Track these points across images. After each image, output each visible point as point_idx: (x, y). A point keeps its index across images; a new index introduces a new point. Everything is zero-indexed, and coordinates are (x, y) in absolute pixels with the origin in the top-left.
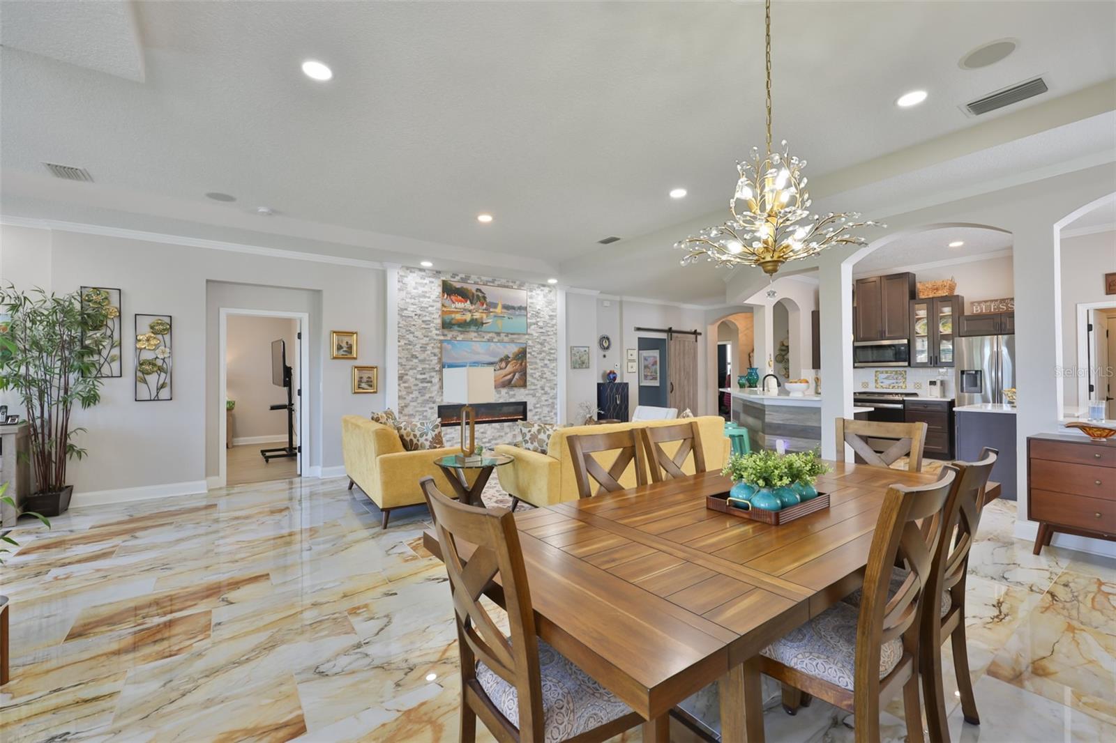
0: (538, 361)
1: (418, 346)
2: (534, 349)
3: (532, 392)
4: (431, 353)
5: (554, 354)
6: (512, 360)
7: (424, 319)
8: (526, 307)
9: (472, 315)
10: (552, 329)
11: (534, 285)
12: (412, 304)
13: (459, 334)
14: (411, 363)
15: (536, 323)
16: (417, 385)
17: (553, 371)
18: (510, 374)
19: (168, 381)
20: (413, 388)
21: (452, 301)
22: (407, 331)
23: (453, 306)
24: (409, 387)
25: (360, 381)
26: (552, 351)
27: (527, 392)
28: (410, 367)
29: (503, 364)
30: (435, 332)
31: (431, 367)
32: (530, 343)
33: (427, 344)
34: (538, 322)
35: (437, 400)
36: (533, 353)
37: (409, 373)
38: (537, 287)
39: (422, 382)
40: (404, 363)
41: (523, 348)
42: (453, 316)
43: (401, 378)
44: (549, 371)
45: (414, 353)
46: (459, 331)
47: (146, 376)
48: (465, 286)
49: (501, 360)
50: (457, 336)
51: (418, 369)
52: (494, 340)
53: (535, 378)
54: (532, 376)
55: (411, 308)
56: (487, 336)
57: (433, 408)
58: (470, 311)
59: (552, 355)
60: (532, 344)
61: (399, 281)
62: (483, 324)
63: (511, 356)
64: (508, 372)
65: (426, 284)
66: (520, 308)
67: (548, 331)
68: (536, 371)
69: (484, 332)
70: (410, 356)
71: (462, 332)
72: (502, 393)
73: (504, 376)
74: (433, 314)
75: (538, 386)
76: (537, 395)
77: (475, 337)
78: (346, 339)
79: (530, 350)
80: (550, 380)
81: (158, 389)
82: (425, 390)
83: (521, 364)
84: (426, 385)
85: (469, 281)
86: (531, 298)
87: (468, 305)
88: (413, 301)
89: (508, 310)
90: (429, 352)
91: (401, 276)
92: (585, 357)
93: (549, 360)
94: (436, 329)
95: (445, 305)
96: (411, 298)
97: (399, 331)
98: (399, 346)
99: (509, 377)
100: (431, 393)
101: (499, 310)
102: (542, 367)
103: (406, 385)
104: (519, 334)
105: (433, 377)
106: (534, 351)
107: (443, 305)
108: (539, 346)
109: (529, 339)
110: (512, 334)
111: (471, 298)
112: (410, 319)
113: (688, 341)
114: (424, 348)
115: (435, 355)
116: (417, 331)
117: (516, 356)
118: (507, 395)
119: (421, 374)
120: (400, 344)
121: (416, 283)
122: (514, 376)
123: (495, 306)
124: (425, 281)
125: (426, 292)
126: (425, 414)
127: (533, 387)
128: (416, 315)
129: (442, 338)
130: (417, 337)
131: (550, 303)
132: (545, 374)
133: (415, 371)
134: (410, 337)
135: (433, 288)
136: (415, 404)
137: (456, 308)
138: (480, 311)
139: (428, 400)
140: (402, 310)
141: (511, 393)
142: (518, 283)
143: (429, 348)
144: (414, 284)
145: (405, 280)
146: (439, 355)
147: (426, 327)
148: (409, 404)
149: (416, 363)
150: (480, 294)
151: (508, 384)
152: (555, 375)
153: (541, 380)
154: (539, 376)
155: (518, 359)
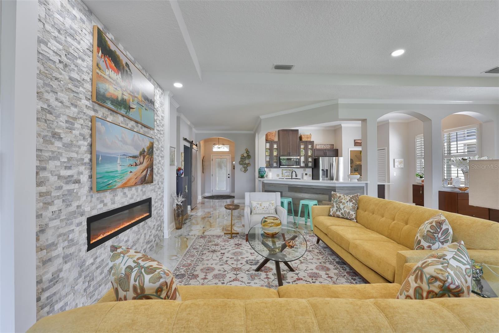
0: (157, 157)
1: (62, 119)
3: (154, 188)
4: (80, 134)
5: (163, 151)
6: (146, 155)
7: (72, 75)
9: (123, 94)
11: (156, 83)
12: (56, 40)
13: (110, 113)
14: (52, 148)
15: (157, 121)
16: (60, 188)
17: (163, 167)
18: (145, 170)
21: (107, 64)
23: (107, 72)
24: (48, 193)
28: (50, 154)
29: (142, 159)
30: (84, 102)
31: (80, 157)
33: (75, 119)
35: (86, 210)
37: (49, 167)
38: (157, 86)
39: (67, 183)
41: (152, 143)
44: (161, 167)
45: (56, 130)
46: (111, 110)
48: (118, 52)
49: (140, 154)
50: (107, 116)
51: (61, 159)
52: (134, 131)
55: (53, 45)
56: (131, 124)
57: (81, 224)
58: (121, 88)
59: (162, 153)
60: (156, 141)
62: (130, 108)
63: (146, 150)
64: (144, 168)
65: (75, 17)
66: (152, 102)
67: (161, 130)
69: (129, 118)
70: (50, 134)
72: (139, 191)
73: (142, 173)
75: (157, 182)
76: (156, 190)
80: (161, 175)
82: (71, 195)
83: (151, 160)
84: (72, 186)
85: (119, 48)
87: (119, 77)
88: (56, 34)
89: (146, 100)
92: (174, 156)
93: (161, 157)
94: (88, 99)
96: (53, 28)
99: (144, 173)
100: (79, 198)
101: (139, 98)
102: (158, 163)
105: (82, 173)
107: (95, 65)
108: (157, 144)
109: (153, 135)
111: (122, 72)
112: (52, 65)
113: (195, 151)
115: (84, 139)
116: (61, 91)
118: (142, 193)
119: (67, 168)
122: (147, 172)
124: (74, 13)
125: (75, 31)
126: (71, 236)
128: (60, 61)
129: (93, 113)
132: (159, 169)
133: (58, 163)
135: (86, 32)
136: (56, 223)
137: (109, 77)
138: (128, 92)
139: (74, 212)
140: (39, 41)
141: (144, 190)
143: (77, 125)
146: (89, 139)
147: (74, 89)
148: (47, 225)
149: (59, 148)
150: (128, 71)
151: (144, 180)
152: (163, 171)
153: (158, 176)
154: (157, 172)
155: (150, 154)
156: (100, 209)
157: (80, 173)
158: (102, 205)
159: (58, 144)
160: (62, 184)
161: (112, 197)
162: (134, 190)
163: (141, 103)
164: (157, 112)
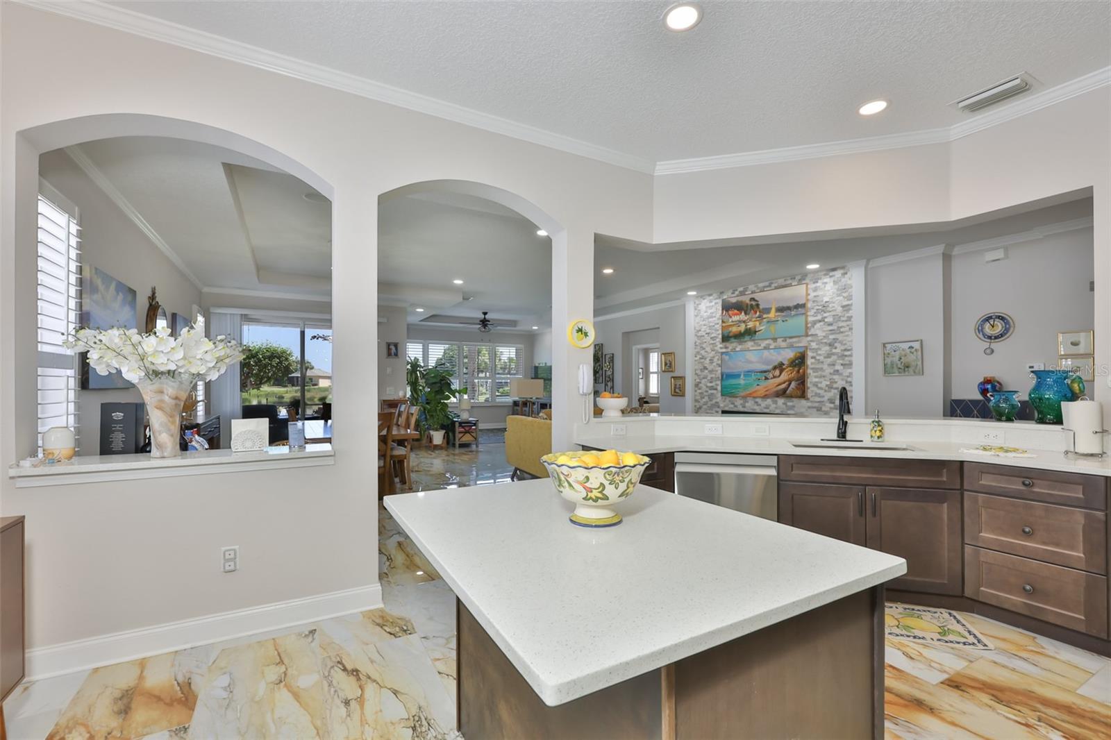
0: (825, 367)
1: (708, 360)
2: (819, 352)
3: (817, 405)
4: (717, 364)
5: (849, 356)
6: (787, 367)
7: (713, 335)
8: (805, 304)
9: (746, 326)
10: (848, 323)
11: (820, 274)
12: (705, 325)
13: (738, 344)
14: (703, 373)
15: (822, 320)
16: (707, 391)
17: (849, 379)
18: (784, 383)
20: (705, 394)
21: (729, 315)
22: (701, 347)
23: (730, 320)
25: (675, 388)
26: (846, 353)
27: (809, 404)
28: (703, 376)
29: (777, 372)
31: (717, 376)
32: (814, 345)
33: (714, 357)
34: (826, 317)
35: (721, 405)
36: (817, 358)
37: (702, 382)
38: (825, 275)
39: (710, 389)
40: (699, 374)
41: (801, 353)
42: (730, 329)
43: (697, 385)
44: (842, 380)
45: (706, 365)
46: (738, 342)
48: (741, 298)
49: (775, 368)
50: (736, 347)
51: (708, 378)
52: (771, 347)
53: (821, 388)
54: (817, 386)
56: (764, 344)
57: (718, 411)
58: (744, 322)
59: (847, 358)
60: (817, 347)
61: (695, 309)
62: (755, 332)
63: (786, 363)
64: (783, 381)
65: (713, 306)
66: (797, 307)
67: (841, 327)
68: (822, 379)
70: (702, 368)
71: (740, 343)
72: (779, 403)
73: (778, 385)
74: (718, 330)
75: (826, 398)
76: (824, 409)
77: (752, 346)
78: (669, 358)
79: (815, 354)
82: (712, 396)
83: (798, 372)
84: (713, 391)
85: (747, 293)
86: (815, 290)
87: (743, 316)
88: (704, 323)
89: (783, 312)
90: (715, 364)
91: (698, 305)
92: (911, 358)
93: (842, 365)
94: (720, 343)
95: (725, 320)
96: (703, 321)
97: (695, 348)
98: (695, 361)
99: (783, 386)
100: (717, 398)
101: (772, 314)
102: (831, 374)
103: (700, 391)
104: (799, 337)
106: (820, 355)
107: (723, 322)
108: (827, 348)
109: (811, 341)
110: (790, 338)
111: (745, 309)
112: (703, 338)
114: (711, 361)
115: (719, 366)
116: (707, 347)
117: (792, 363)
118: (784, 405)
119: (710, 382)
120: (696, 359)
121: (707, 307)
122: (790, 385)
124: (712, 304)
125: (713, 313)
127: (818, 399)
128: (706, 334)
129: (724, 350)
130: (707, 352)
131: (844, 289)
132: (836, 382)
133: (706, 380)
134: (703, 352)
135: (718, 308)
137: (732, 322)
138: (753, 320)
140: (698, 331)
141: (789, 403)
142: (798, 277)
143: (715, 360)
144: (705, 309)
145: (699, 307)
147: (713, 342)
148: (702, 407)
150: (754, 303)
151: (782, 393)
152: (852, 386)
153: (830, 391)
154: (827, 386)
155: (795, 366)
156: (732, 408)
157: (717, 385)
158: (732, 406)
159: (706, 371)
161: (742, 402)
162: (769, 401)
163: (774, 319)
164: (825, 309)
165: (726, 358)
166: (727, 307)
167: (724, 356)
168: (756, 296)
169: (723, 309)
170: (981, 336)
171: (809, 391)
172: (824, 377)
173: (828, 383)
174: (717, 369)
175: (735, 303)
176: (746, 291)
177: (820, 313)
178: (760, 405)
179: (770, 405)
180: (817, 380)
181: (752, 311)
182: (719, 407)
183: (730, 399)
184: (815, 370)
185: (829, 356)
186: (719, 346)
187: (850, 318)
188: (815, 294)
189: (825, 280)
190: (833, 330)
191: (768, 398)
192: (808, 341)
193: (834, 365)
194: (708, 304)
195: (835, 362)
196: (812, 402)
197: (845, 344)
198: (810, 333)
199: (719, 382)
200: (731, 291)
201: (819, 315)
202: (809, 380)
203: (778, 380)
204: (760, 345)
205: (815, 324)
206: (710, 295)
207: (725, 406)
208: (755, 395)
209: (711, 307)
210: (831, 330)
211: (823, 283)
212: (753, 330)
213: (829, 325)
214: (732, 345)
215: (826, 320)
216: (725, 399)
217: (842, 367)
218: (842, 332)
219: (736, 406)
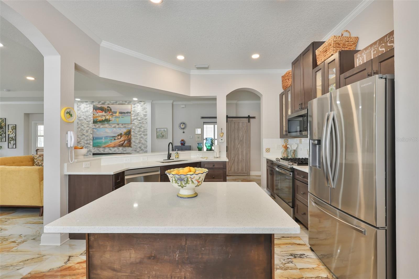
0: (138, 135)
1: (85, 131)
2: (136, 130)
3: (134, 149)
4: (90, 133)
5: (146, 132)
6: (124, 135)
7: (88, 120)
8: (131, 112)
9: (105, 117)
10: (145, 121)
11: (136, 102)
12: (83, 115)
13: (101, 125)
14: (82, 137)
15: (137, 119)
17: (146, 140)
18: (122, 141)
19: (15, 143)
21: (97, 112)
22: (81, 125)
23: (98, 114)
26: (145, 131)
27: (132, 149)
29: (119, 137)
31: (90, 138)
32: (134, 127)
33: (88, 130)
34: (138, 118)
35: (92, 151)
36: (135, 132)
37: (82, 141)
38: (138, 103)
39: (86, 144)
40: (80, 137)
41: (129, 130)
42: (97, 118)
43: (78, 142)
44: (144, 140)
45: (84, 133)
46: (101, 124)
47: (11, 142)
48: (103, 106)
49: (118, 135)
50: (100, 126)
51: (85, 139)
52: (116, 127)
53: (136, 143)
54: (135, 142)
55: (82, 116)
56: (113, 126)
57: (91, 154)
58: (104, 116)
59: (145, 133)
60: (135, 128)
61: (78, 107)
62: (110, 120)
63: (123, 133)
64: (122, 140)
65: (88, 107)
66: (128, 113)
67: (143, 122)
68: (137, 140)
69: (112, 124)
70: (82, 134)
71: (102, 125)
72: (120, 149)
73: (120, 142)
74: (91, 118)
75: (138, 147)
76: (137, 150)
77: (108, 126)
79: (134, 131)
80: (144, 144)
81: (13, 145)
82: (88, 147)
83: (128, 137)
84: (88, 145)
85: (105, 104)
86: (134, 107)
87: (104, 113)
88: (83, 114)
89: (122, 114)
90: (89, 133)
91: (79, 105)
92: (164, 133)
93: (144, 135)
94: (92, 124)
95: (95, 114)
96: (82, 113)
97: (78, 125)
98: (78, 131)
99: (122, 142)
100: (90, 148)
101: (117, 114)
102: (140, 138)
103: (81, 145)
104: (128, 124)
105: (91, 142)
106: (136, 131)
107: (93, 114)
108: (139, 129)
109: (133, 126)
110: (124, 124)
111: (105, 111)
112: (82, 121)
113: (242, 122)
114: (87, 131)
115: (91, 134)
116: (85, 125)
117: (125, 133)
118: (122, 150)
119: (86, 141)
120: (78, 130)
121: (84, 107)
122: (124, 142)
123: (116, 113)
124: (88, 106)
125: (88, 110)
127: (135, 147)
128: (84, 119)
129: (94, 127)
130: (84, 127)
131: (144, 109)
132: (142, 141)
133: (84, 140)
134: (82, 127)
135: (91, 108)
137: (99, 115)
138: (109, 115)
140: (80, 117)
141: (124, 149)
142: (128, 102)
143: (89, 131)
144: (83, 108)
145: (80, 106)
147: (88, 123)
149: (84, 137)
150: (109, 109)
151: (122, 145)
152: (147, 142)
153: (140, 144)
154: (138, 142)
155: (127, 135)
156: (98, 152)
158: (98, 151)
159: (85, 136)
160: (85, 144)
161: (103, 149)
162: (116, 148)
163: (118, 116)
164: (138, 114)
165: (95, 130)
166: (95, 109)
167: (94, 130)
168: (110, 106)
169: (93, 109)
170: (180, 128)
171: (132, 144)
172: (137, 139)
173: (139, 141)
174: (90, 135)
175: (100, 107)
176: (105, 103)
177: (135, 116)
178: (112, 150)
179: (116, 150)
180: (135, 140)
181: (108, 112)
182: (91, 152)
183: (97, 148)
184: (134, 136)
185: (139, 131)
186: (91, 125)
187: (146, 119)
188: (134, 109)
189: (138, 105)
190: (141, 123)
191: (115, 147)
192: (132, 126)
193: (141, 135)
194: (85, 106)
195: (141, 134)
196: (133, 148)
197: (145, 128)
198: (132, 123)
199: (91, 141)
200: (98, 102)
201: (135, 117)
202: (132, 140)
203: (120, 140)
204: (112, 126)
205: (134, 120)
206: (86, 102)
207: (94, 151)
208: (109, 146)
209: (87, 107)
210: (140, 123)
211: (137, 106)
212: (108, 119)
213: (139, 121)
214: (98, 125)
215: (138, 119)
216: (95, 148)
217: (144, 136)
218: (144, 124)
219: (100, 151)
